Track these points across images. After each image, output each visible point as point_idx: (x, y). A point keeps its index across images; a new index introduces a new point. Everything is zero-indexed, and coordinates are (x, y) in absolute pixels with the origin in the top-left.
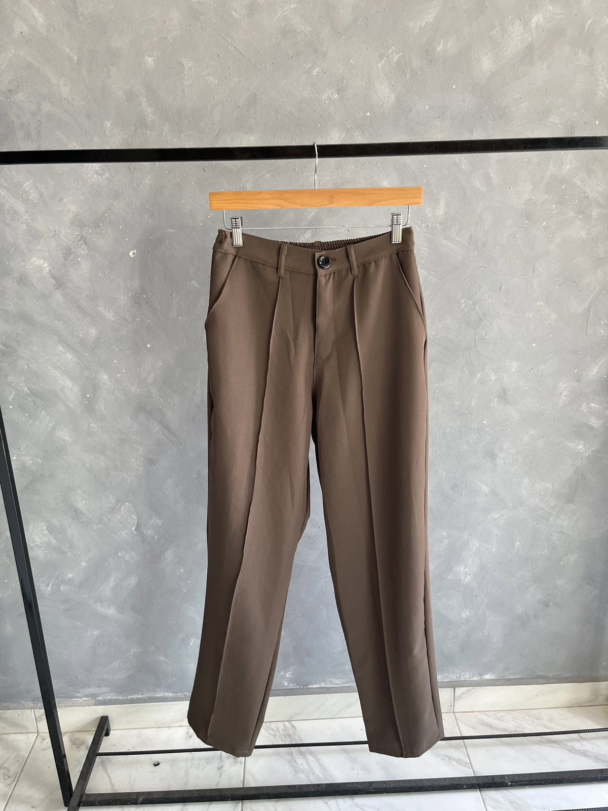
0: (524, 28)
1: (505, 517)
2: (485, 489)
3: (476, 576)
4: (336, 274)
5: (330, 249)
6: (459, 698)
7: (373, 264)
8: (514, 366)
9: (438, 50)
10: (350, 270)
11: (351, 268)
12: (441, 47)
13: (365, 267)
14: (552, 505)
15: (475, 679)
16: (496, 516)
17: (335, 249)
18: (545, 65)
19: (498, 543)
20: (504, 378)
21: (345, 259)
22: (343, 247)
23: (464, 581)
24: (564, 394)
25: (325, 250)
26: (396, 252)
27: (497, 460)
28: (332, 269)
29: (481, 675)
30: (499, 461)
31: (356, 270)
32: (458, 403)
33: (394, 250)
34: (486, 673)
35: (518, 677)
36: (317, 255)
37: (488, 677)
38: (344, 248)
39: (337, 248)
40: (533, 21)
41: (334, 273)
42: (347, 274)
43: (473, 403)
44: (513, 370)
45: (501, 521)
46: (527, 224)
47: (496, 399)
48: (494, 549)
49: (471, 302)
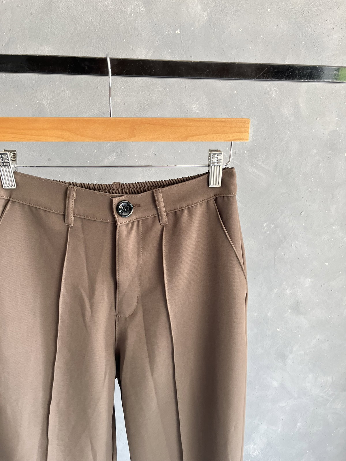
1: (291, 405)
2: (275, 384)
4: (141, 222)
5: (133, 193)
7: (186, 212)
8: (308, 282)
10: (157, 218)
11: (159, 216)
13: (176, 216)
14: (330, 393)
16: (282, 404)
17: (139, 193)
19: (283, 425)
20: (297, 292)
21: (151, 206)
22: (148, 190)
25: (126, 193)
26: (214, 197)
28: (134, 217)
30: (289, 362)
31: (165, 219)
32: (256, 314)
33: (212, 195)
36: (115, 201)
38: (150, 192)
39: (141, 193)
41: (138, 221)
42: (154, 223)
43: (269, 314)
44: (307, 285)
45: (287, 408)
46: (330, 154)
47: (290, 310)
48: (280, 429)
49: (273, 226)
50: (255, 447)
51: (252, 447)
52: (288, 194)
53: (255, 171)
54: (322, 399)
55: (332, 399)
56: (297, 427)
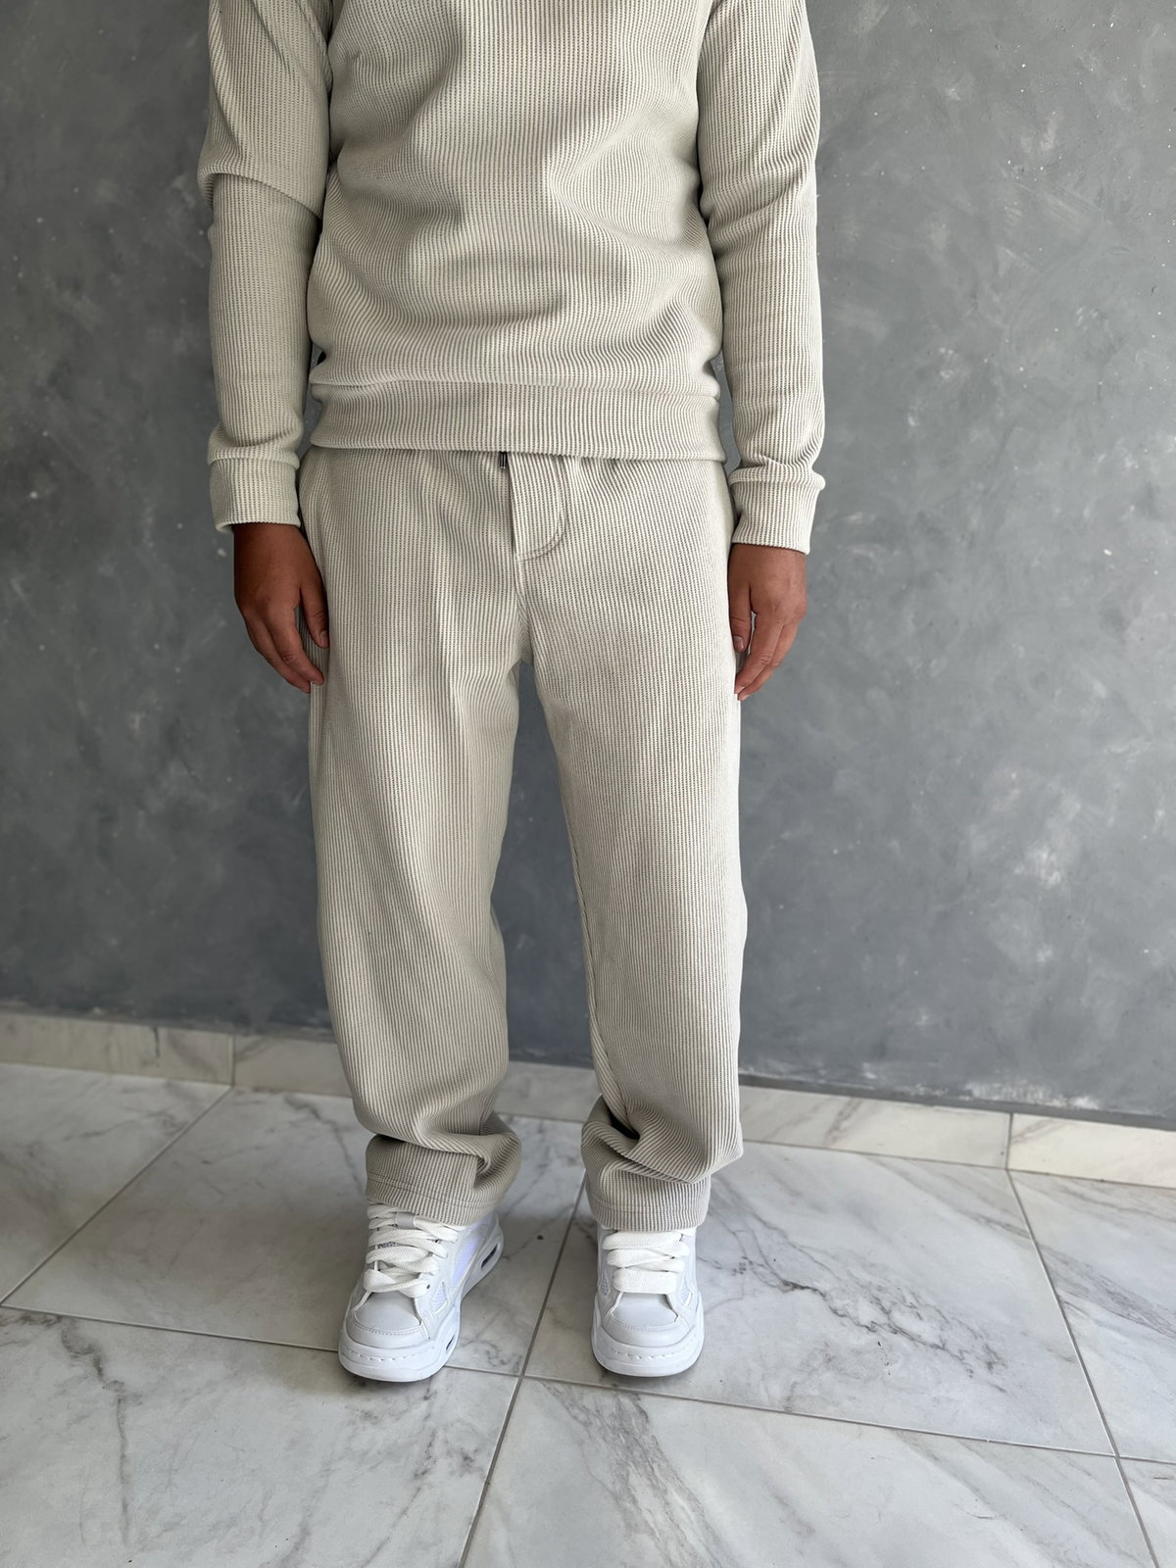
3: (1070, 874)
6: (1019, 1139)
15: (1057, 1103)
23: (1046, 881)
29: (1069, 1096)
34: (1081, 1095)
35: (1148, 1112)
37: (1083, 1103)
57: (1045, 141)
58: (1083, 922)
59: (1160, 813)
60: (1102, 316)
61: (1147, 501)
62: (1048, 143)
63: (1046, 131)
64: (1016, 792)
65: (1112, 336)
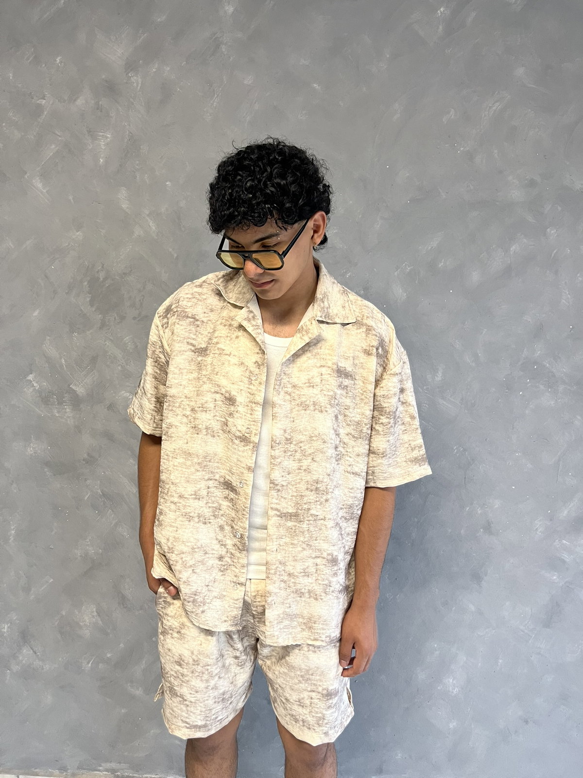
0: (505, 254)
1: (490, 635)
2: (472, 608)
3: (462, 689)
8: (497, 503)
9: (440, 266)
12: (442, 264)
14: (531, 627)
16: (481, 633)
18: (521, 280)
19: (483, 659)
20: (488, 512)
23: (452, 692)
24: (539, 531)
27: (483, 582)
30: (485, 584)
32: (450, 531)
40: (511, 249)
43: (462, 531)
44: (496, 507)
45: (486, 639)
46: (507, 392)
47: (482, 530)
48: (480, 664)
49: (462, 449)
50: (454, 682)
51: (451, 681)
52: (473, 423)
53: (445, 403)
54: (522, 633)
55: (533, 636)
56: (499, 664)
57: (437, 377)
58: (469, 710)
59: (500, 661)
60: (465, 450)
61: (488, 528)
62: (439, 377)
63: (438, 373)
64: (437, 652)
65: (469, 458)
